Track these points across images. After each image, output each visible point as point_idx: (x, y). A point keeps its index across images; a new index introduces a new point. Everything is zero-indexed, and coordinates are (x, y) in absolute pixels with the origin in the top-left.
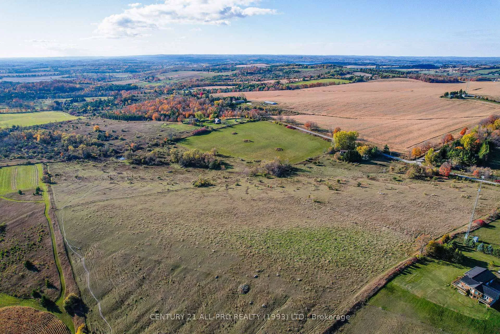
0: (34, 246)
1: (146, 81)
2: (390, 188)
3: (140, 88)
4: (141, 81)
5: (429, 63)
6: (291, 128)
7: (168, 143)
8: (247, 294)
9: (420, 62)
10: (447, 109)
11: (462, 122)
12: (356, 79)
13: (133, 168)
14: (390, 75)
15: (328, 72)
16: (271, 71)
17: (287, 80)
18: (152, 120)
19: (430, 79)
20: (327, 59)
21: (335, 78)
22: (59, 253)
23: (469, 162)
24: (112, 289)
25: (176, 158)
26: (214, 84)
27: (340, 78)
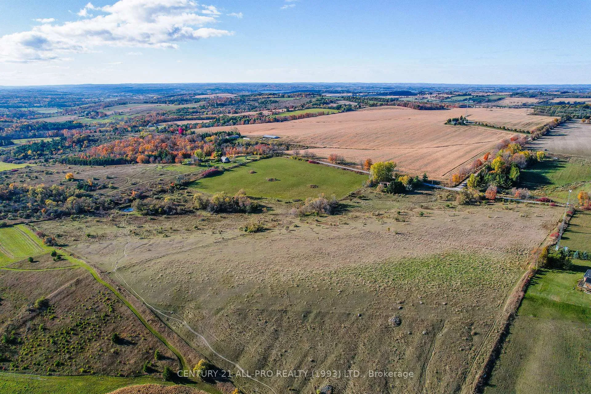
0: (107, 318)
1: (88, 118)
2: (453, 215)
3: (86, 125)
4: (82, 118)
5: (403, 90)
6: (314, 163)
7: (177, 188)
8: (401, 326)
9: (393, 88)
10: (456, 136)
11: (477, 148)
12: (345, 108)
13: (151, 219)
14: (377, 103)
15: (310, 101)
16: (244, 102)
17: (268, 111)
18: (138, 163)
19: (419, 106)
20: (295, 87)
21: (321, 108)
22: (149, 320)
23: (505, 185)
24: (244, 349)
25: (201, 204)
26: (184, 118)
27: (327, 107)
